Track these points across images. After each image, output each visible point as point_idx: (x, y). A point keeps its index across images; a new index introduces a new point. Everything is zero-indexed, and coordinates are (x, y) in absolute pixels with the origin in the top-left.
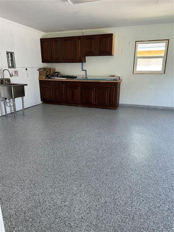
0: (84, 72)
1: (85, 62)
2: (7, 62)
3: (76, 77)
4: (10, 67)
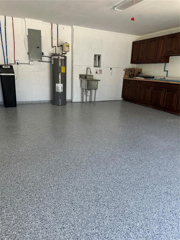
1: (168, 62)
2: (93, 62)
3: (153, 77)
4: (95, 66)
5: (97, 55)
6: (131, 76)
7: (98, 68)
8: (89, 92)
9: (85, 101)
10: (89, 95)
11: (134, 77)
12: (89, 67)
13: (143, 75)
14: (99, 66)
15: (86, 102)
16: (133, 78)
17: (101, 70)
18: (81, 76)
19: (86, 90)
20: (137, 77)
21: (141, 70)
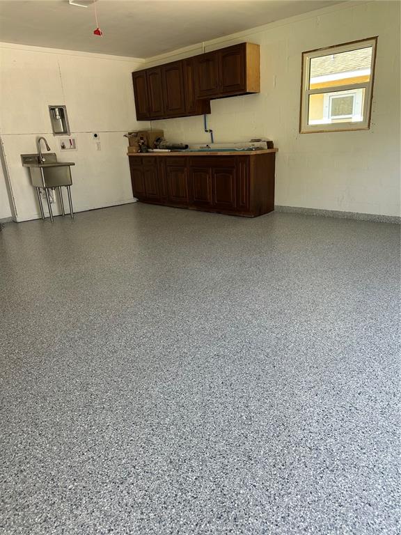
0: (209, 134)
1: (209, 113)
2: (51, 124)
3: (187, 147)
4: (56, 133)
5: (57, 107)
6: (143, 147)
7: (65, 137)
8: (53, 193)
9: (47, 215)
10: (55, 201)
11: (151, 150)
12: (41, 136)
13: (168, 144)
14: (66, 132)
15: (52, 218)
16: (147, 152)
17: (74, 140)
18: (26, 159)
19: (44, 189)
20: (156, 148)
21: (162, 133)
